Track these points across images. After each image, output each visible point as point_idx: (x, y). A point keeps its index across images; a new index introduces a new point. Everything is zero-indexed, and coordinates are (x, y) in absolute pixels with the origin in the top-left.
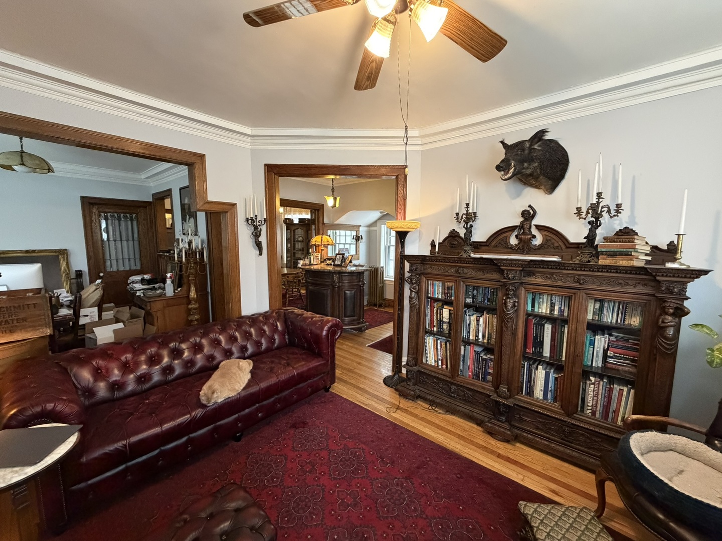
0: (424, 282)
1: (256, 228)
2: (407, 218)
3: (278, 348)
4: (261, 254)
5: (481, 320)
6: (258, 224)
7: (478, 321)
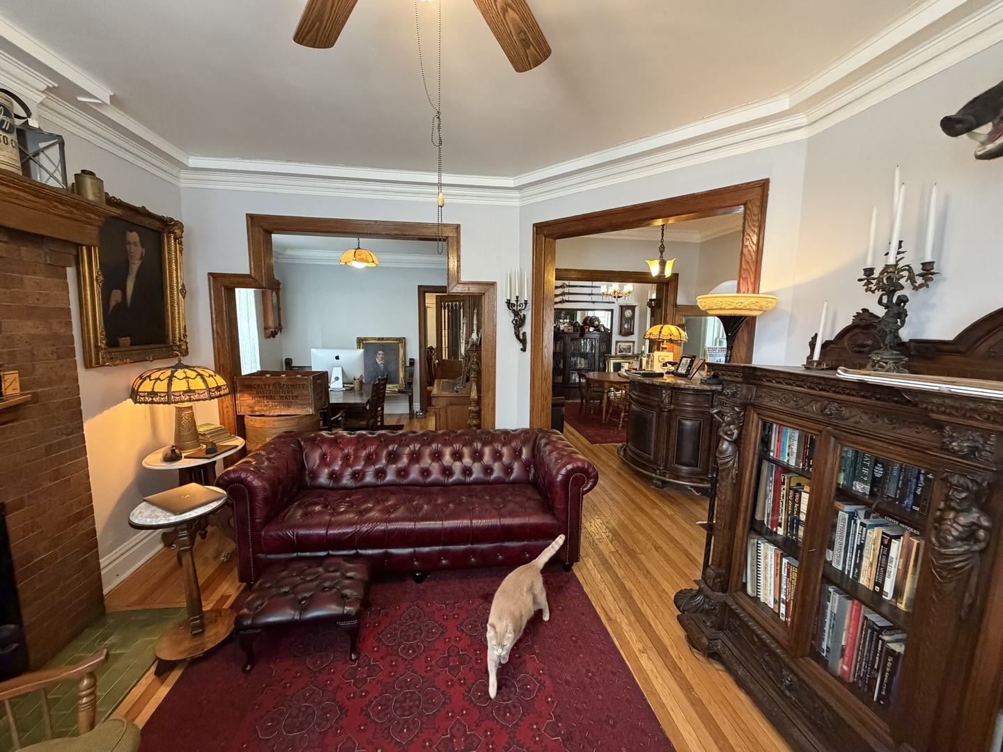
0: (754, 424)
1: (516, 313)
2: (762, 290)
3: (513, 483)
4: (524, 350)
5: (896, 547)
6: (519, 308)
7: (886, 546)
